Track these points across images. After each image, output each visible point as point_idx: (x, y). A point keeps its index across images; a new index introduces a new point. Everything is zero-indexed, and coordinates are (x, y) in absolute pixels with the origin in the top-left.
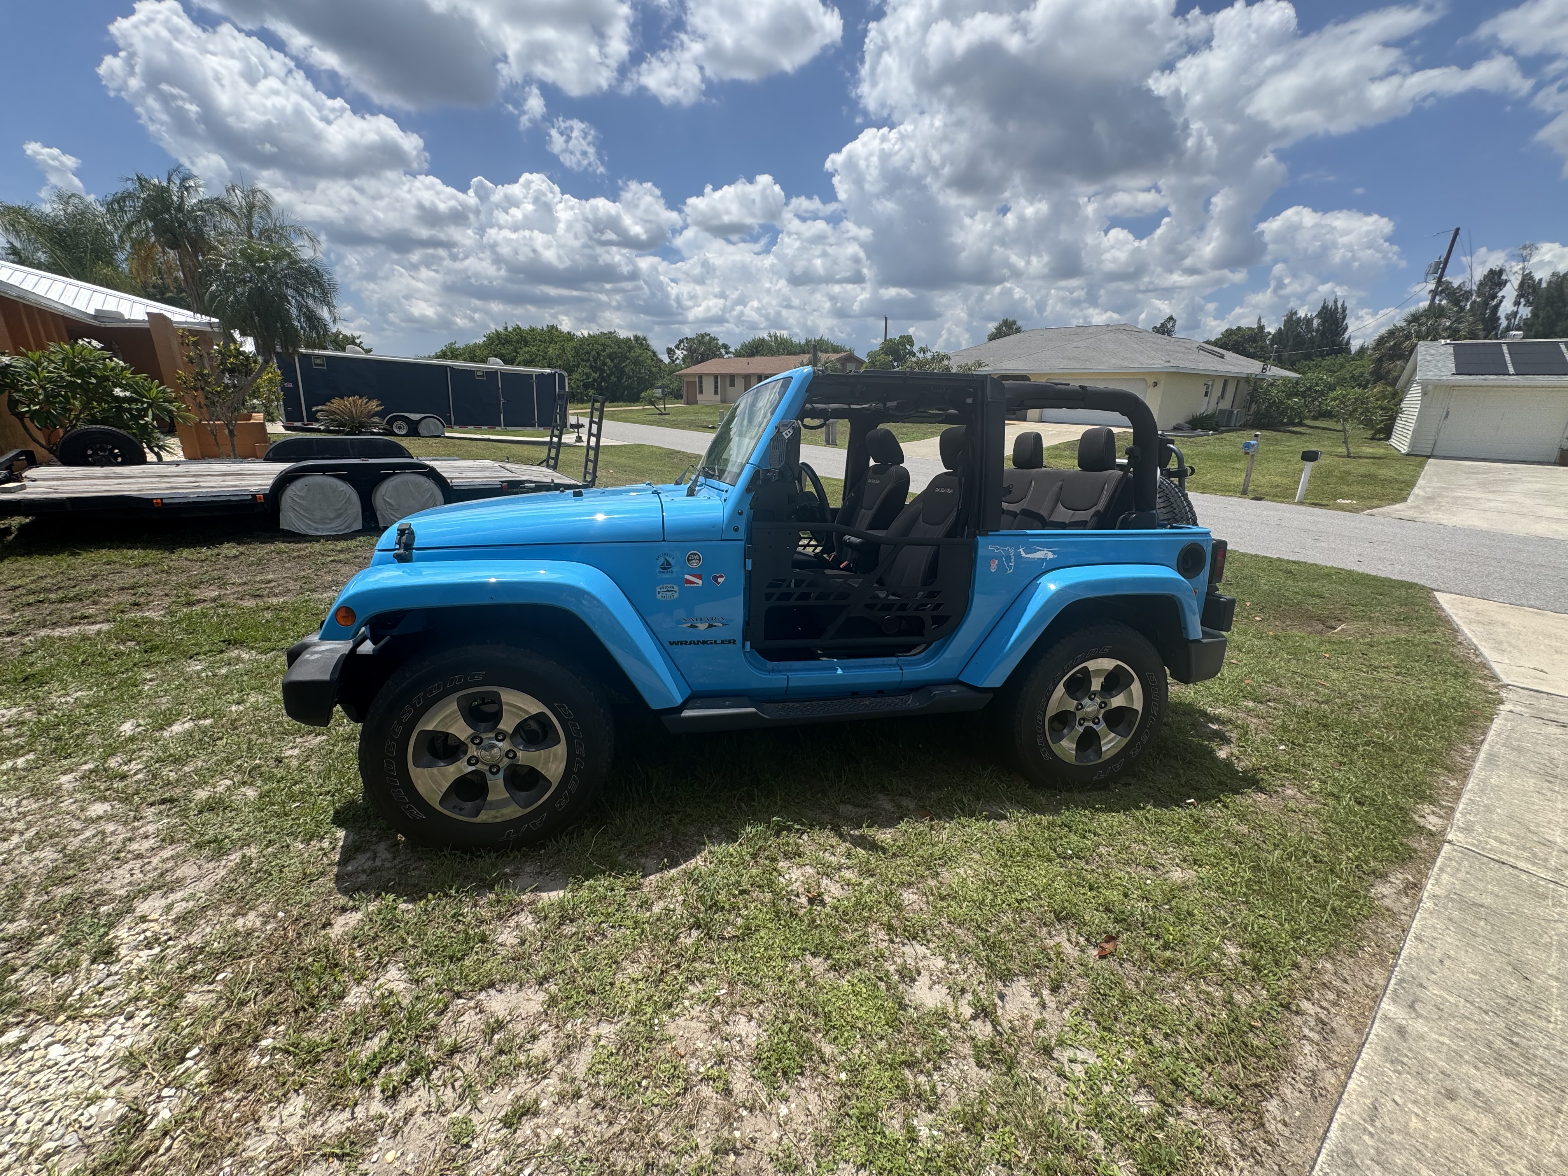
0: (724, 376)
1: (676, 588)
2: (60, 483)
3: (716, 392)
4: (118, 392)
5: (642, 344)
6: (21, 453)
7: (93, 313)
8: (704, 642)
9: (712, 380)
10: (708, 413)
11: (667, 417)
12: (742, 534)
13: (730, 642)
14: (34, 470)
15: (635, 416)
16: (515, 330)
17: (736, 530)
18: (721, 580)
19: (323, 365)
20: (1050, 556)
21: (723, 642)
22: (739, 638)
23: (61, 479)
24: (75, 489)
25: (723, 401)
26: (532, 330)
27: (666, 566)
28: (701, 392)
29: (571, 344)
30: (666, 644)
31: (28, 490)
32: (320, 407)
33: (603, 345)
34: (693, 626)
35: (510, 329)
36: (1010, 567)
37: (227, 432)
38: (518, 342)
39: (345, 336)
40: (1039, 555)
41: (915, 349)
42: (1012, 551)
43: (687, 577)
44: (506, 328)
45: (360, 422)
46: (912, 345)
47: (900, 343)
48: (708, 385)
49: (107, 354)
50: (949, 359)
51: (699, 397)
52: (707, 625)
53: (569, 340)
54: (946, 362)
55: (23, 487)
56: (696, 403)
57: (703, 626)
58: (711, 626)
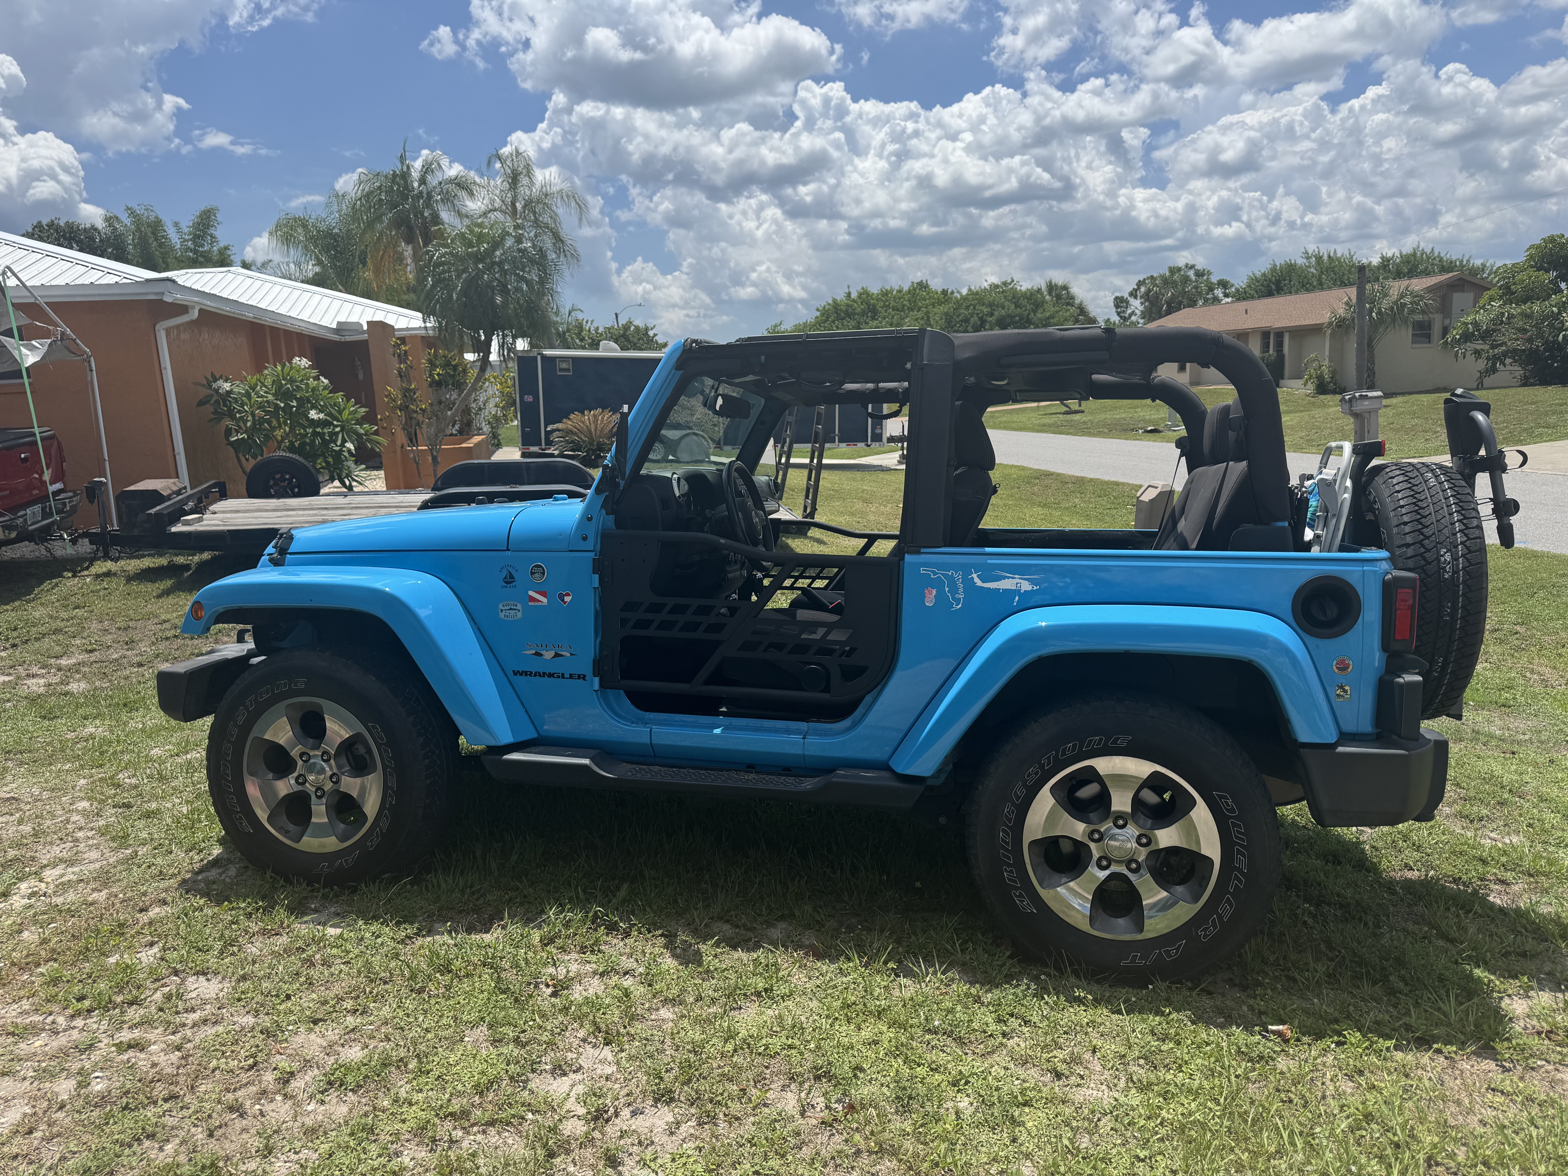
1: (519, 607)
2: (234, 515)
4: (313, 414)
5: (1059, 297)
6: (213, 486)
7: (334, 326)
8: (551, 675)
11: (1077, 417)
12: (590, 544)
13: (579, 677)
14: (222, 502)
15: (1023, 418)
16: (860, 295)
17: (585, 539)
18: (567, 599)
19: (568, 370)
20: (1026, 586)
21: (571, 676)
22: (588, 670)
23: (237, 512)
24: (239, 521)
26: (885, 293)
27: (509, 580)
29: (943, 309)
30: (511, 674)
31: (205, 522)
32: (555, 426)
33: (991, 305)
34: (538, 654)
35: (854, 295)
36: (958, 601)
37: (430, 458)
38: (863, 313)
39: (637, 328)
40: (1007, 584)
42: (958, 577)
43: (531, 593)
44: (849, 294)
45: (599, 443)
49: (314, 373)
52: (552, 653)
53: (940, 303)
55: (200, 520)
57: (548, 655)
58: (557, 655)
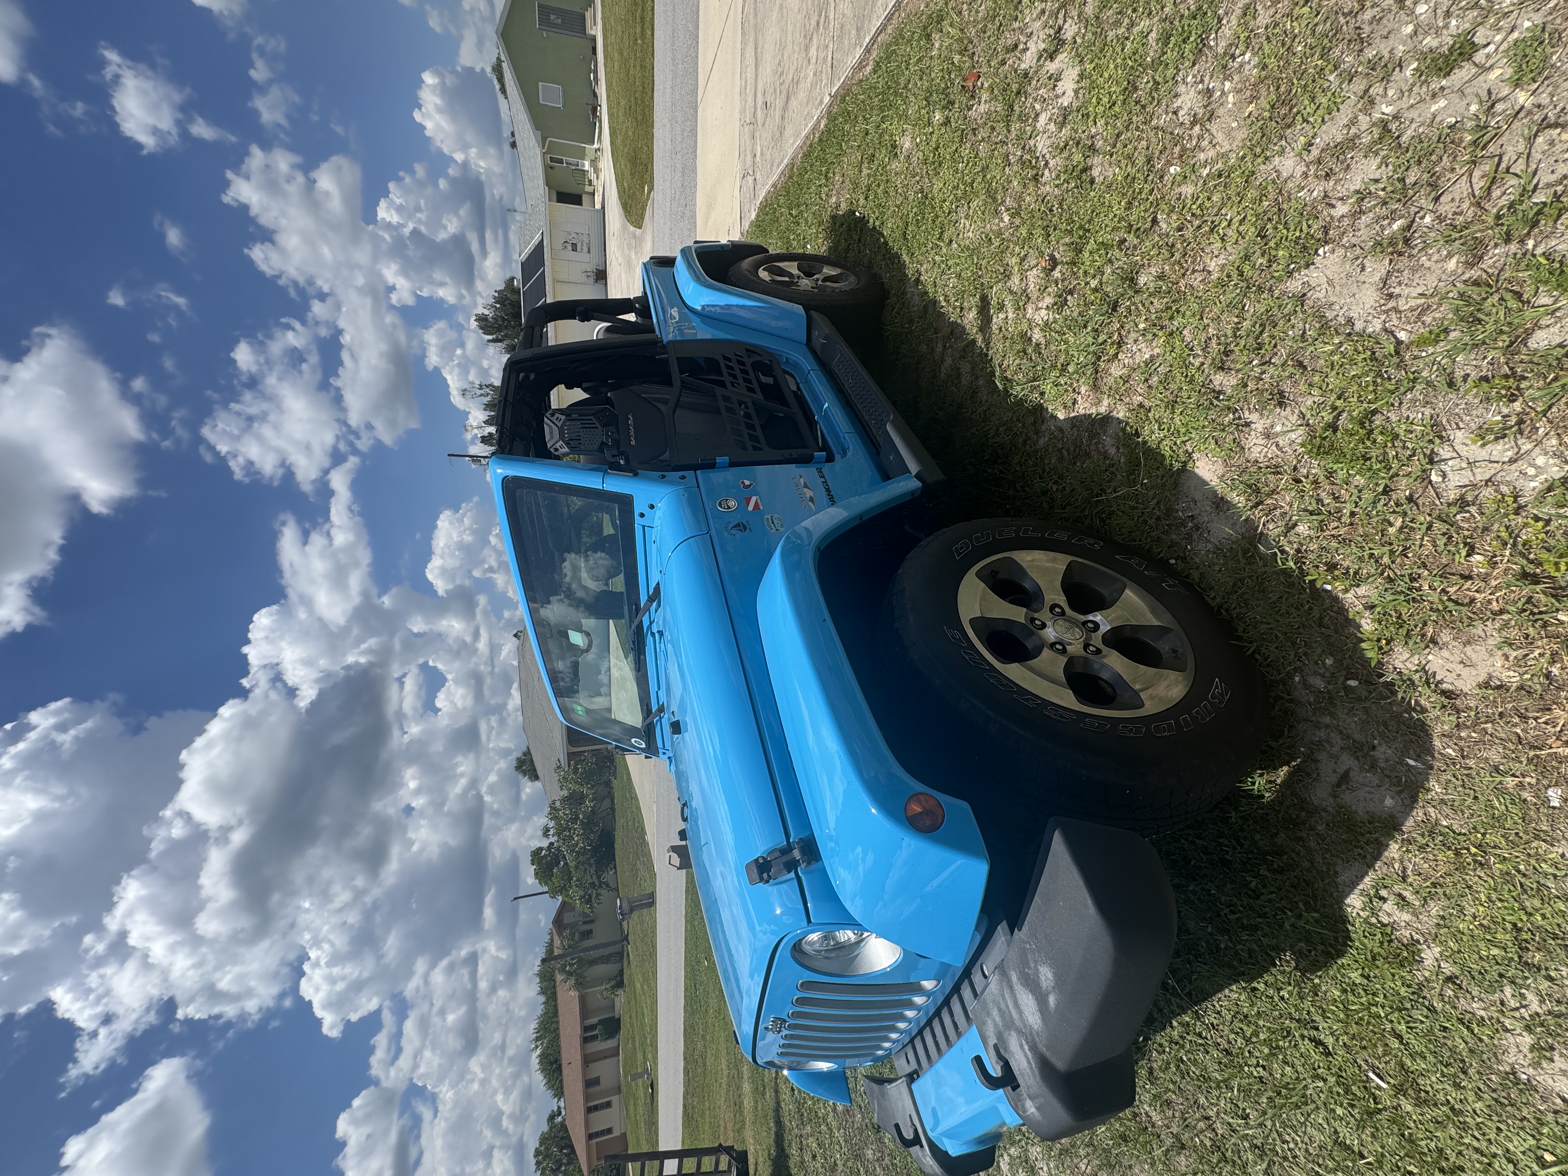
0: (587, 1098)
3: (608, 1105)
9: (594, 1115)
10: (635, 1105)
13: (821, 473)
18: (747, 483)
21: (823, 478)
22: (811, 469)
25: (618, 1090)
27: (742, 525)
28: (609, 1131)
41: (545, 843)
43: (750, 508)
46: (541, 849)
47: (539, 864)
48: (601, 1120)
50: (554, 802)
51: (616, 1133)
52: (805, 490)
54: (558, 804)
56: (624, 1136)
57: (809, 493)
58: (806, 486)
